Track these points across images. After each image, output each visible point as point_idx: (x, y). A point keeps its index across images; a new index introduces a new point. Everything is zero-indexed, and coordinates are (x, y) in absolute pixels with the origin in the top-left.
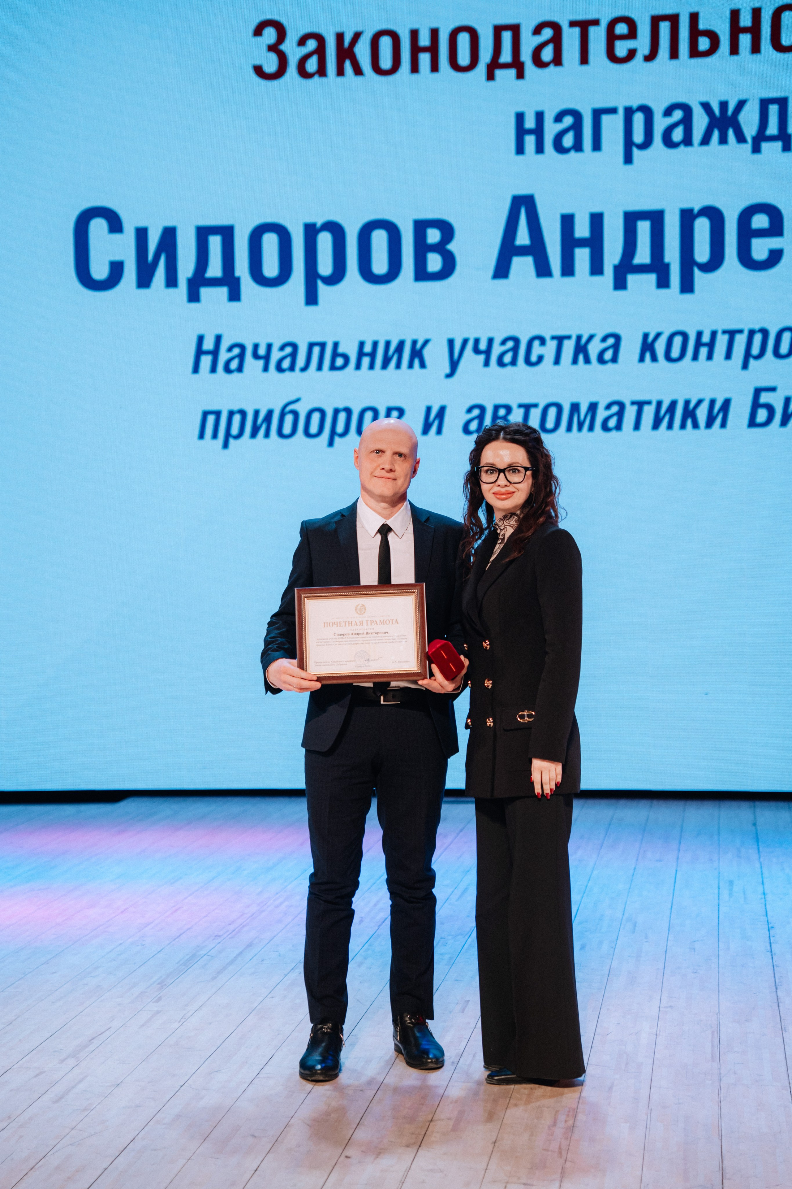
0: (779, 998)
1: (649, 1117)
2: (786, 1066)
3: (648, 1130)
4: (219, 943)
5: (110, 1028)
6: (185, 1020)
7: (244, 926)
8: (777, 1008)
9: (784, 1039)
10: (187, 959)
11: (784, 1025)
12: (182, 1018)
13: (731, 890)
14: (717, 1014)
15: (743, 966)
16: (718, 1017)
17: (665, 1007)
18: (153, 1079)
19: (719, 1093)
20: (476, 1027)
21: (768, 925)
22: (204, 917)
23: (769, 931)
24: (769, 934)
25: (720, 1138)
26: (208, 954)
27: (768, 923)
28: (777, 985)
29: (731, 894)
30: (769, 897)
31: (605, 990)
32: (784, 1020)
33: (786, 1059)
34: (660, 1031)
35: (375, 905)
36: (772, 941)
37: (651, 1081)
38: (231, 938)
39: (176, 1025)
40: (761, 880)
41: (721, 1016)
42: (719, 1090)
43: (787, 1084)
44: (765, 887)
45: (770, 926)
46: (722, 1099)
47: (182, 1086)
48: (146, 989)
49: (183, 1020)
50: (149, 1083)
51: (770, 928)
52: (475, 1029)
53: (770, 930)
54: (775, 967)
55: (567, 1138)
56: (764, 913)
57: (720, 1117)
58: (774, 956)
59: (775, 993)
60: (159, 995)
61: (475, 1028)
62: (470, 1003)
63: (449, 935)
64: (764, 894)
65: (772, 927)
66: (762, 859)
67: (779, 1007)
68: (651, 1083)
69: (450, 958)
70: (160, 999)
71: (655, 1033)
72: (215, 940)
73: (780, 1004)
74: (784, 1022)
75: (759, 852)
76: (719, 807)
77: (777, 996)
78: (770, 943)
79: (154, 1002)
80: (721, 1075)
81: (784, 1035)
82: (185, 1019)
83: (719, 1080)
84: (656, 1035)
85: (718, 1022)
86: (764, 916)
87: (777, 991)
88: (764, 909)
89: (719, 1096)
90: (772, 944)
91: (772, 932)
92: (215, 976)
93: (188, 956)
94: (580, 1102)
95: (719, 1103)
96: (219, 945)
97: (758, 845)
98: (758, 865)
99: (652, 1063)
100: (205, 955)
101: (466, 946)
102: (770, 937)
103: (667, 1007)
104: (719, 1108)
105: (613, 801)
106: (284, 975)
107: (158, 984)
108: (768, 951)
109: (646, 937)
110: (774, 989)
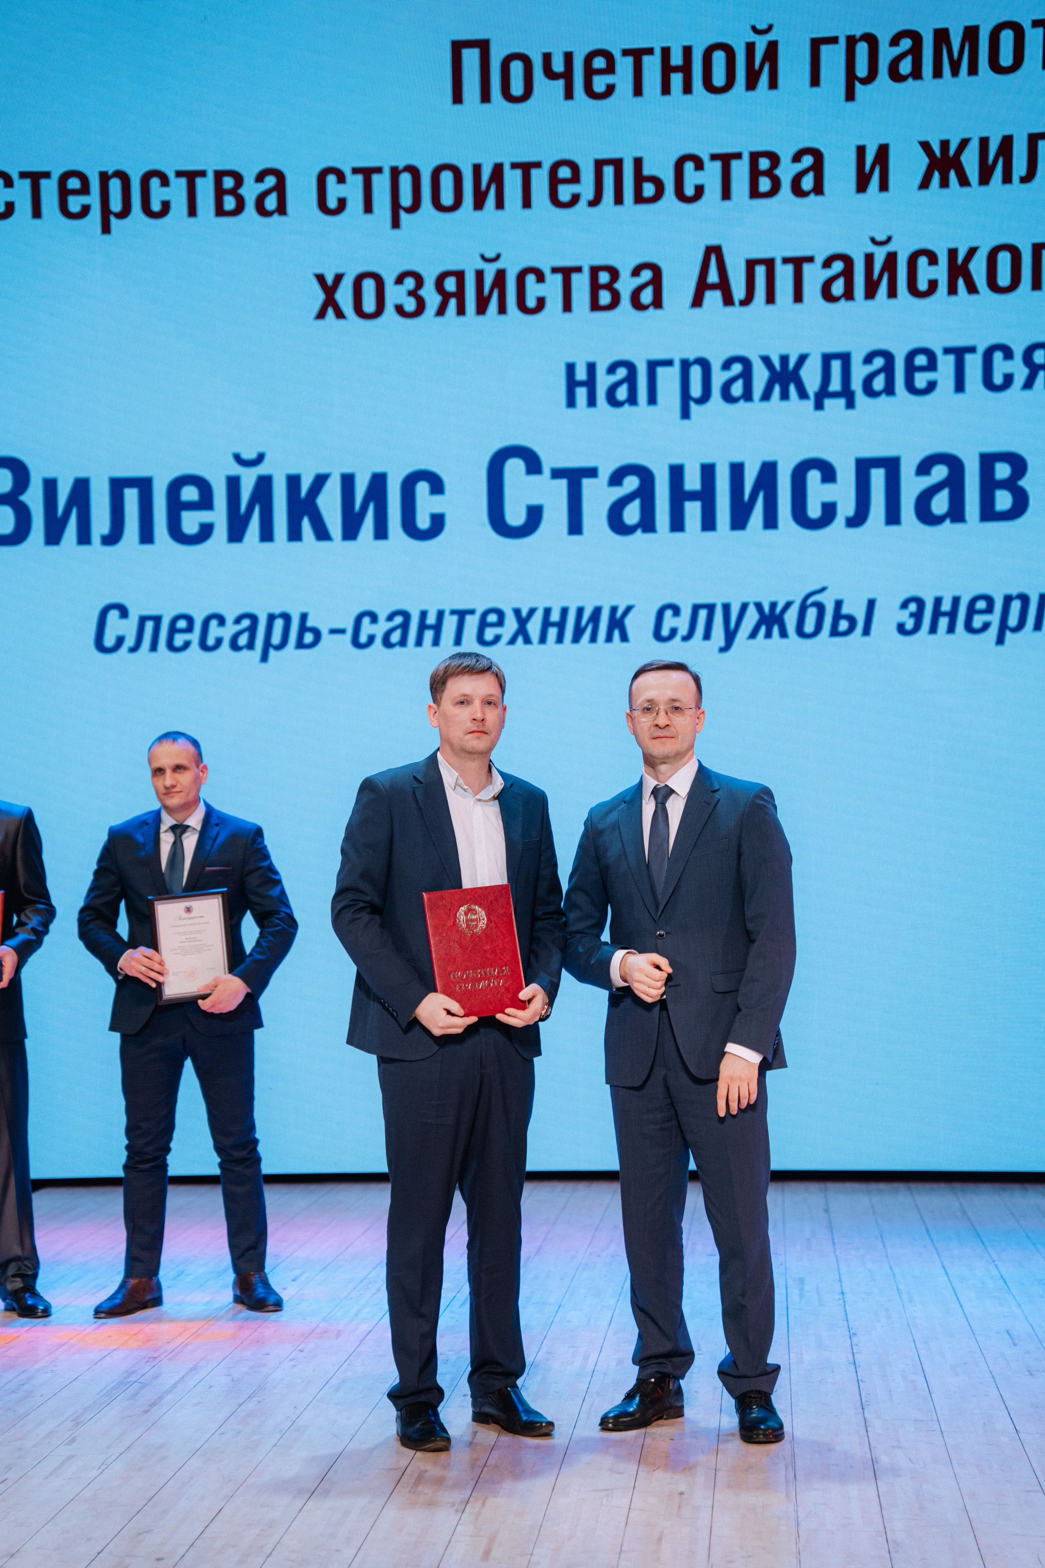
0: (867, 1420)
2: (879, 1506)
4: (154, 1366)
5: (7, 1479)
6: (107, 1466)
7: (187, 1345)
8: (866, 1433)
9: (876, 1472)
10: (111, 1389)
11: (875, 1455)
12: (102, 1464)
13: (802, 1290)
14: (791, 1443)
15: (820, 1382)
16: (792, 1446)
18: (60, 1545)
20: (487, 1464)
21: (849, 1331)
22: (135, 1334)
23: (850, 1337)
24: (851, 1342)
26: (139, 1381)
27: (849, 1328)
28: (863, 1405)
29: (801, 1296)
30: (849, 1297)
32: (874, 1448)
33: (879, 1498)
35: (356, 1315)
36: (854, 1352)
38: (170, 1359)
39: (95, 1473)
40: (837, 1277)
41: (795, 1445)
42: (797, 1537)
43: (882, 1529)
44: (843, 1285)
45: (852, 1332)
46: (801, 1549)
47: (99, 1553)
48: (56, 1428)
49: (104, 1467)
50: (55, 1550)
51: (851, 1335)
52: (485, 1469)
53: (852, 1338)
54: (860, 1383)
56: (844, 1317)
58: (858, 1369)
59: (862, 1414)
60: (73, 1436)
63: (450, 1351)
64: (842, 1293)
65: (854, 1334)
66: (837, 1253)
67: (867, 1432)
69: (453, 1379)
70: (74, 1440)
71: (714, 1468)
72: (148, 1363)
73: (869, 1429)
74: (875, 1450)
75: (834, 1243)
76: (783, 1190)
77: (865, 1419)
78: (853, 1354)
79: (65, 1445)
80: (799, 1519)
81: (875, 1467)
82: (107, 1464)
83: (797, 1525)
84: (716, 1470)
85: (793, 1452)
86: (843, 1320)
87: (864, 1413)
88: (844, 1313)
90: (855, 1354)
91: (855, 1340)
92: (147, 1408)
93: (112, 1385)
95: (798, 1555)
96: (154, 1368)
97: (832, 1235)
98: (833, 1259)
99: (712, 1506)
100: (135, 1382)
102: (852, 1345)
104: (798, 1561)
106: (238, 1405)
107: (72, 1421)
108: (851, 1363)
110: (861, 1410)
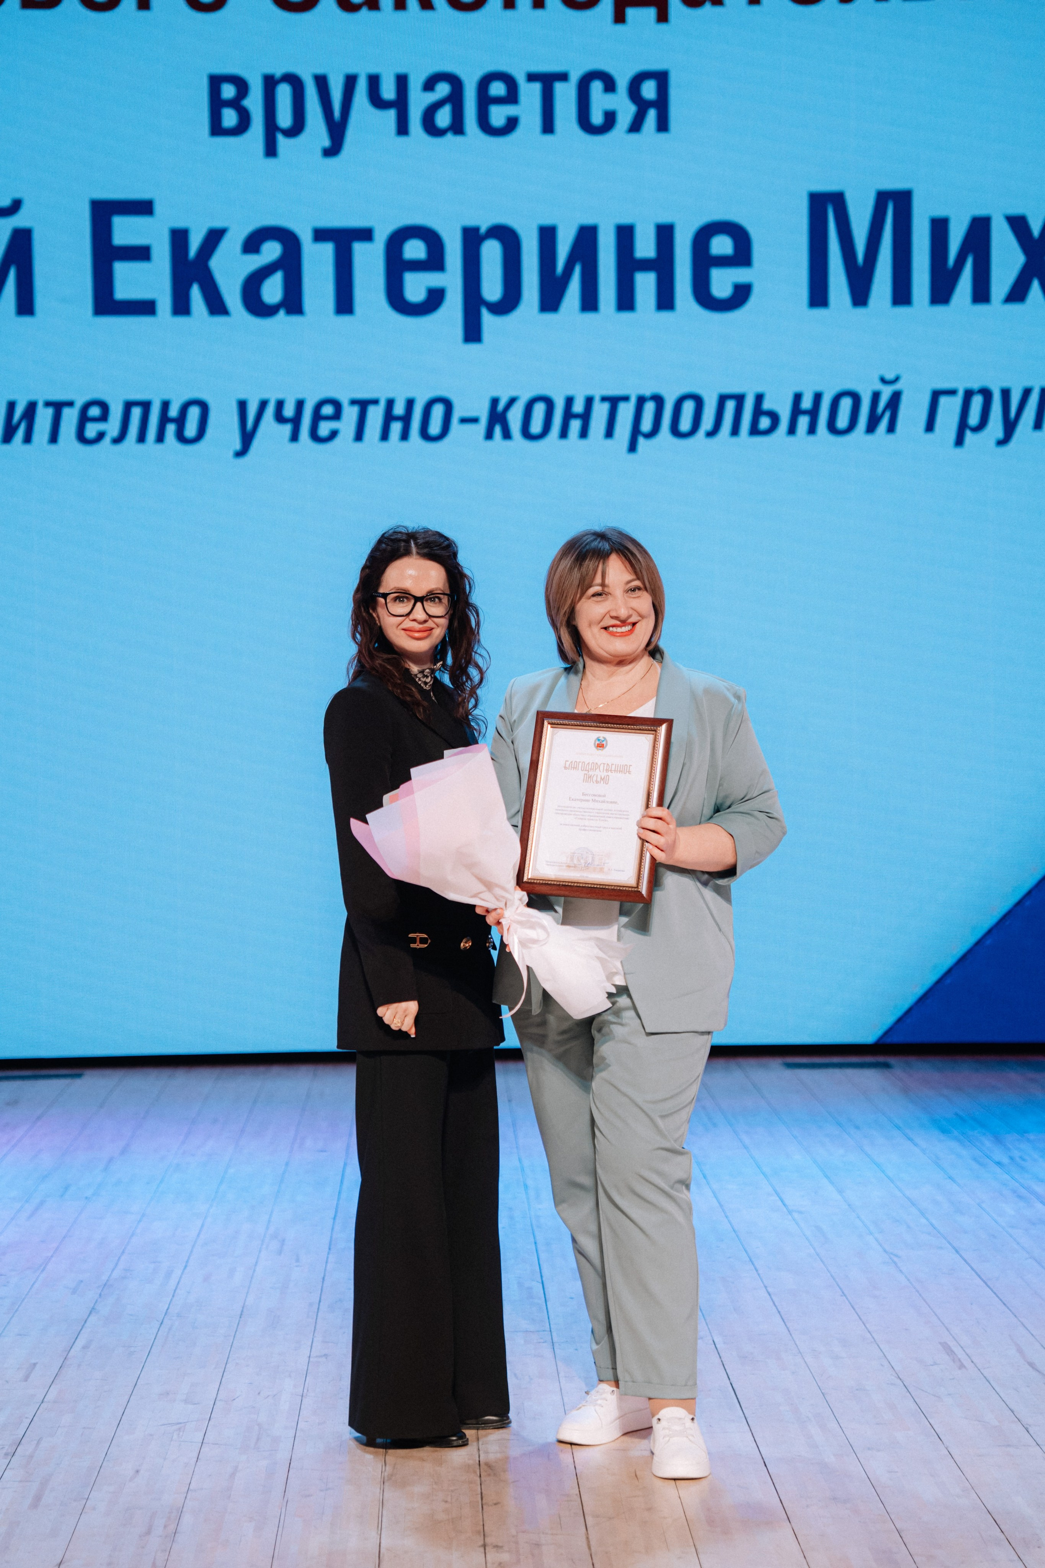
1: (284, 1510)
3: (280, 1529)
17: (317, 1357)
19: (383, 1470)
25: (379, 1532)
31: (234, 1337)
34: (308, 1391)
37: (291, 1460)
55: (166, 1551)
57: (381, 1504)
61: (42, 1402)
62: (38, 1366)
68: (290, 1463)
89: (383, 1474)
94: (188, 1497)
101: (37, 1285)
103: (321, 1356)
105: (261, 1069)
109: (298, 1260)
